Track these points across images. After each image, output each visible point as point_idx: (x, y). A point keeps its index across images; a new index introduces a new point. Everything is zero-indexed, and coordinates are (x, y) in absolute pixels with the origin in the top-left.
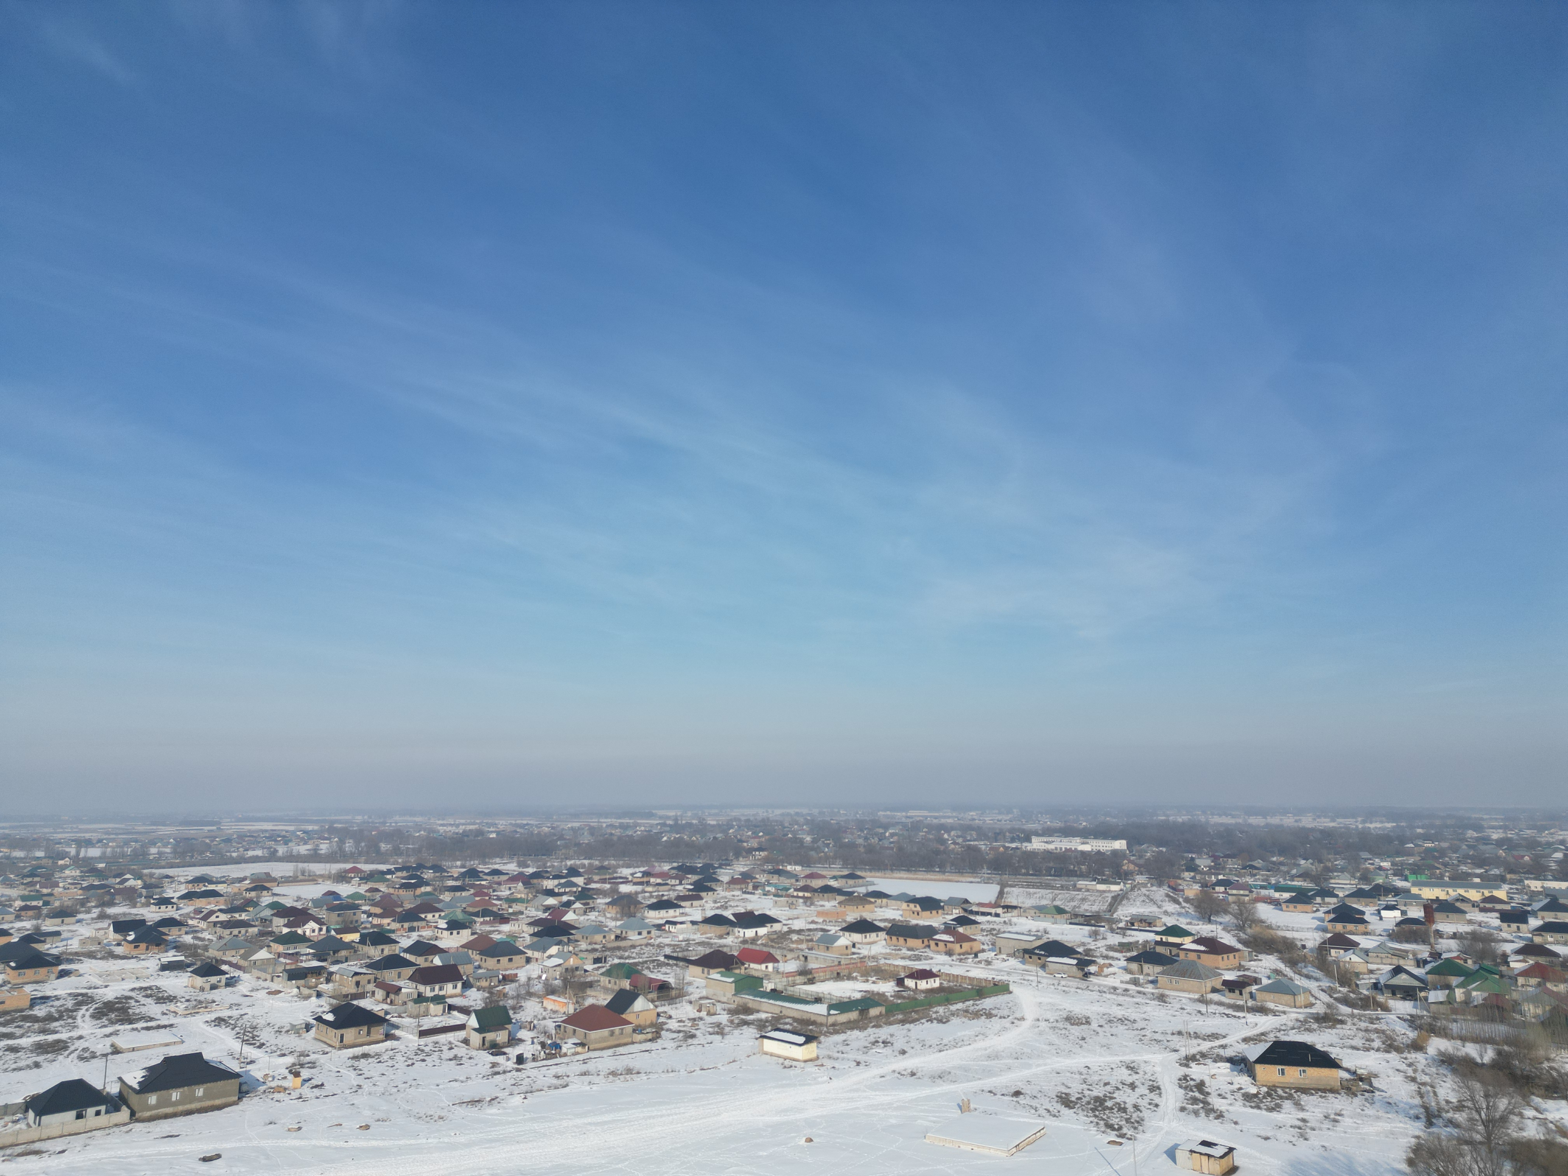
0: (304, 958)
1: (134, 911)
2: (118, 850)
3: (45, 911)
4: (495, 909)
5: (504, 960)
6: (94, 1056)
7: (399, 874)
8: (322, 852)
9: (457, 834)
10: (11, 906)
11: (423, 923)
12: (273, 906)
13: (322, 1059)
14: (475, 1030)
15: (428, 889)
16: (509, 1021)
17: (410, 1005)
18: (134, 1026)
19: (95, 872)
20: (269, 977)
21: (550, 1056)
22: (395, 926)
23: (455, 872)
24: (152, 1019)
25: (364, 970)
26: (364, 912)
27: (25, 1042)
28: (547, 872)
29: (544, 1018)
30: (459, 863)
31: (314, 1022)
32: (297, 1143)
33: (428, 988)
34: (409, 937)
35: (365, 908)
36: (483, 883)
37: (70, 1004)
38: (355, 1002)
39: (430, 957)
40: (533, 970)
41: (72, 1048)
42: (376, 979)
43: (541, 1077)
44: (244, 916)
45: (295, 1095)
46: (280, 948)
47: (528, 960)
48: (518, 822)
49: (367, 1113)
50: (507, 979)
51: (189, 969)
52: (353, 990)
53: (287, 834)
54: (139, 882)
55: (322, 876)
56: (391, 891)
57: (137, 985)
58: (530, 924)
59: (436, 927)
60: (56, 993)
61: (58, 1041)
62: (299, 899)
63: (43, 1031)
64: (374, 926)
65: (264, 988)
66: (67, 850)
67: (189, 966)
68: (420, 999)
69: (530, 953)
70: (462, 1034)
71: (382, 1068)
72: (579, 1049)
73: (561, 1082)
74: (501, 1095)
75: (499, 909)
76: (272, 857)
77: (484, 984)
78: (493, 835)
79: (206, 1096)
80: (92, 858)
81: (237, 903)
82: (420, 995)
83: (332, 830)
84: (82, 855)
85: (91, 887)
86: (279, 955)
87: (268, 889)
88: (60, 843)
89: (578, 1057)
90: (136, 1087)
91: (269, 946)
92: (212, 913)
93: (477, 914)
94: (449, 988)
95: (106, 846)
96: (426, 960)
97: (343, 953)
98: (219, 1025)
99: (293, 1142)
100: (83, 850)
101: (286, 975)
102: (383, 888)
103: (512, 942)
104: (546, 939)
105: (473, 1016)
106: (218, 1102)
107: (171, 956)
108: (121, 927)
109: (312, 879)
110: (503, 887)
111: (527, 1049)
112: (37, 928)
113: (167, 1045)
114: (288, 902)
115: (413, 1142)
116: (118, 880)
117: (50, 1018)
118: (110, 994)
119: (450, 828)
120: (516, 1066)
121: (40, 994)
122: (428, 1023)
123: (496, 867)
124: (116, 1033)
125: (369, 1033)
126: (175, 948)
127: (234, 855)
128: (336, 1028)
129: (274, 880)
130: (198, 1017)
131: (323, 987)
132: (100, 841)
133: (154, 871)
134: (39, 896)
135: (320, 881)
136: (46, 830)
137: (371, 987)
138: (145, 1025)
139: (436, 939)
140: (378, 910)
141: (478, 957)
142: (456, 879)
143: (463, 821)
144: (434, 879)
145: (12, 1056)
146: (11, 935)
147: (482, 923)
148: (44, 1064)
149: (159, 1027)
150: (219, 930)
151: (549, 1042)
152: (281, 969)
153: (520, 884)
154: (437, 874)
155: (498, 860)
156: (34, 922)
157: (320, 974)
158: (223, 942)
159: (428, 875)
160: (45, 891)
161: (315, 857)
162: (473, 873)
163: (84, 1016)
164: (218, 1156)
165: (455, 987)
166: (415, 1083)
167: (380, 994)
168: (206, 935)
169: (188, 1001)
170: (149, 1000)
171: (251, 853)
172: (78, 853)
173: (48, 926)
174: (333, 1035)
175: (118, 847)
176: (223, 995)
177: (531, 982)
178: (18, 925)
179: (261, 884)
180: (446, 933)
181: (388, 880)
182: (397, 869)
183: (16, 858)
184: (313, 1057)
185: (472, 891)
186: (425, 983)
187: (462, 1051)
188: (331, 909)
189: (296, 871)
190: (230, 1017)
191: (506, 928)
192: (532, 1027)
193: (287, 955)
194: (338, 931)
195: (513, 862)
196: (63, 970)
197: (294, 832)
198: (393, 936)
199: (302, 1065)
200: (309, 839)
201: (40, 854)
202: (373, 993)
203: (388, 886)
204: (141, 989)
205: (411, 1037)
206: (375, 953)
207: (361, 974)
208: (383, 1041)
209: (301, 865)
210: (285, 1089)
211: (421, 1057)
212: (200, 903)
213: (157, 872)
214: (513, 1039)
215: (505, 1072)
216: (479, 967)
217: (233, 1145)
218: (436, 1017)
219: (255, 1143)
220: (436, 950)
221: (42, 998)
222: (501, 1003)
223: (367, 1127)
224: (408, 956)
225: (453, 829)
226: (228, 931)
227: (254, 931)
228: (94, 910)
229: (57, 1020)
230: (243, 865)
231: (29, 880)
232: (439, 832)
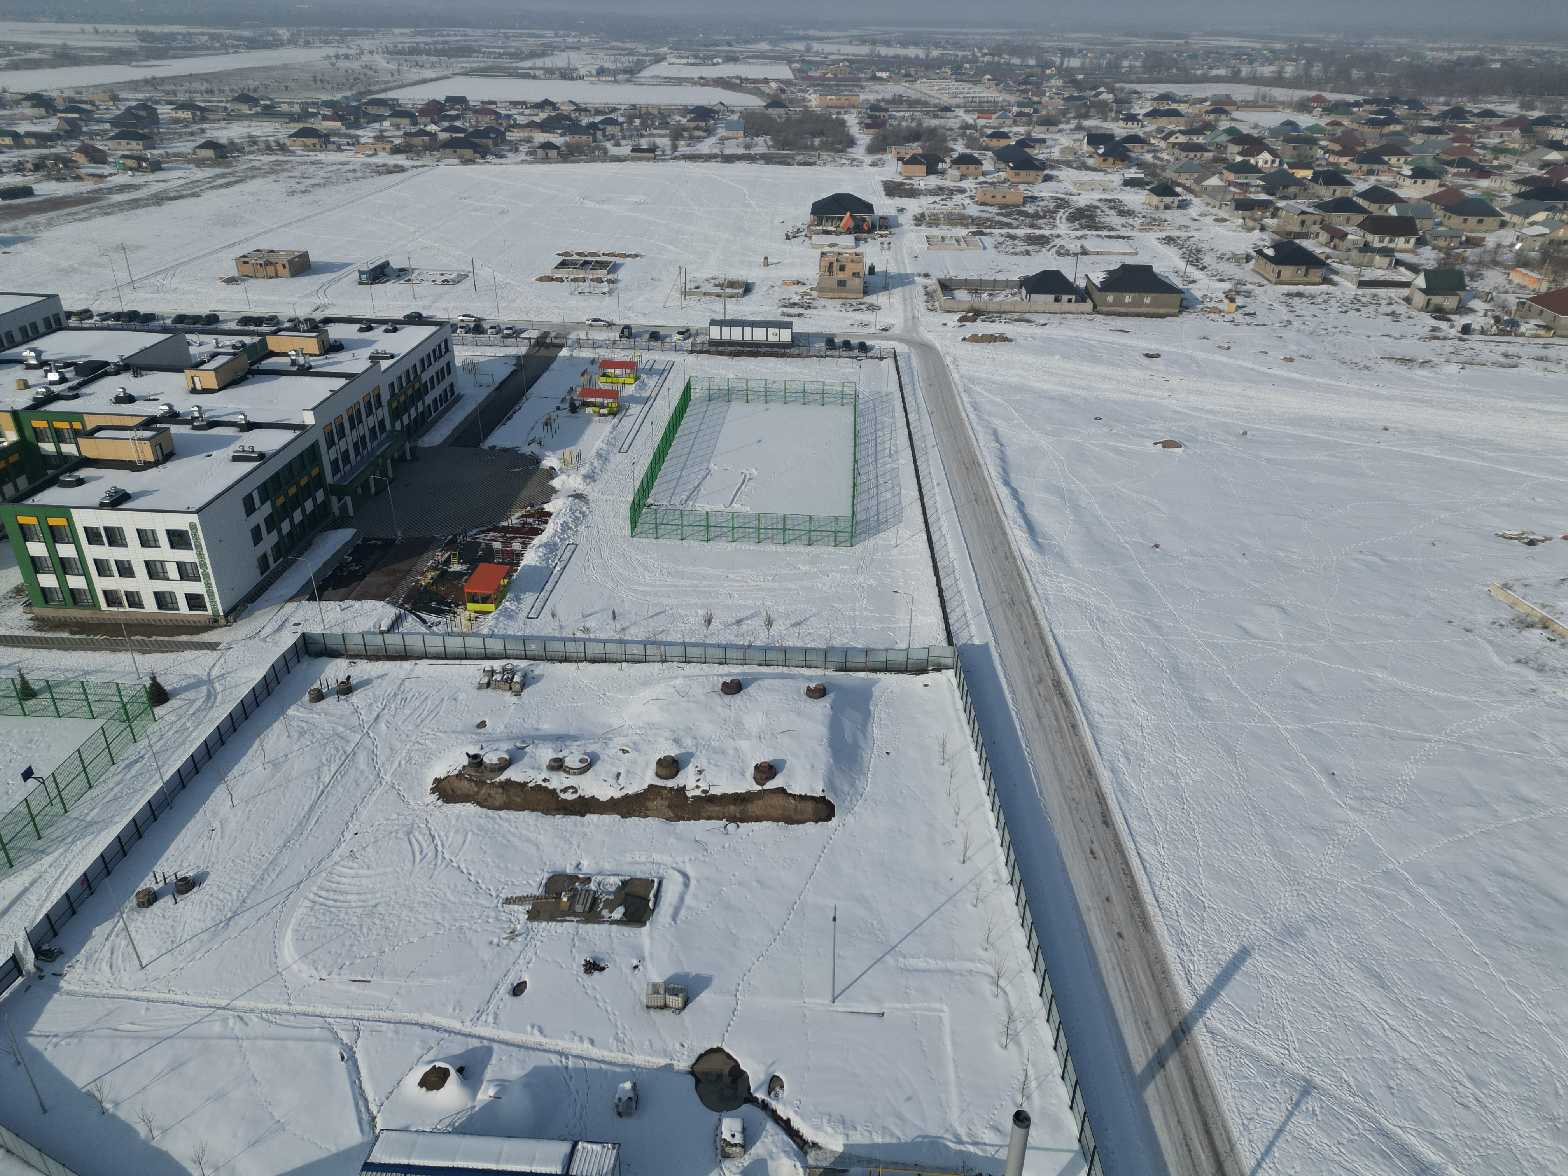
0: (1253, 189)
1: (1105, 125)
2: (1095, 61)
3: (1034, 119)
4: (1475, 159)
5: (1473, 220)
6: (1068, 253)
7: (1368, 107)
8: (1287, 75)
9: (1449, 61)
10: (1010, 111)
11: (1385, 167)
12: (1231, 131)
13: (1258, 290)
14: (1422, 290)
15: (1399, 128)
16: (1463, 287)
17: (1354, 253)
18: (1100, 233)
19: (1074, 83)
20: (1217, 204)
21: (1501, 333)
22: (1352, 166)
23: (1435, 110)
24: (1113, 229)
25: (1311, 210)
26: (1322, 148)
27: (1020, 232)
28: (1560, 117)
29: (1507, 292)
30: (1442, 99)
31: (1255, 254)
32: (1225, 360)
33: (1377, 238)
34: (1366, 181)
35: (1323, 143)
36: (1468, 126)
37: (1051, 206)
38: (1297, 241)
39: (1386, 206)
40: (1507, 236)
41: (1052, 244)
42: (1322, 220)
43: (1486, 351)
44: (1201, 140)
45: (1228, 318)
46: (1231, 177)
47: (1503, 225)
48: (1537, 48)
49: (1293, 347)
50: (1470, 242)
51: (1148, 187)
52: (1297, 228)
53: (1253, 53)
54: (1111, 96)
55: (1282, 103)
56: (1355, 126)
57: (1104, 196)
58: (1517, 182)
59: (1399, 173)
60: (1042, 194)
61: (1043, 236)
62: (1256, 126)
63: (1032, 226)
64: (1329, 164)
65: (1211, 214)
66: (1054, 59)
67: (1148, 184)
68: (1366, 248)
69: (1507, 216)
70: (1405, 292)
71: (1314, 309)
72: (1542, 332)
73: (1510, 361)
74: (1436, 359)
75: (1480, 160)
76: (1235, 78)
77: (1442, 243)
78: (1497, 65)
79: (1153, 304)
80: (1073, 69)
81: (1197, 125)
82: (1366, 244)
83: (1301, 51)
84: (1065, 65)
85: (1071, 98)
86: (1230, 184)
87: (1227, 113)
88: (1047, 52)
89: (1537, 340)
90: (1098, 285)
91: (1221, 173)
92: (1172, 133)
93: (1451, 164)
94: (1400, 242)
95: (1085, 56)
96: (1380, 208)
97: (1293, 189)
98: (1168, 243)
99: (1221, 358)
100: (1066, 60)
101: (1233, 205)
102: (1346, 122)
103: (1488, 201)
104: (1534, 202)
105: (1422, 276)
106: (1162, 311)
107: (1133, 173)
108: (1095, 139)
109: (1272, 105)
110: (1492, 134)
111: (1476, 321)
112: (1029, 134)
113: (1124, 254)
114: (1245, 129)
115: (1333, 382)
116: (1094, 93)
117: (1037, 216)
118: (1082, 200)
119: (1441, 54)
120: (1460, 335)
121: (1030, 194)
122: (1369, 274)
123: (1490, 107)
124: (1084, 237)
125: (1306, 274)
126: (1136, 165)
127: (1199, 72)
128: (1275, 264)
129: (1234, 103)
130: (1151, 233)
131: (1268, 221)
132: (1080, 51)
133: (1125, 85)
134: (1031, 104)
135: (1280, 108)
136: (1037, 38)
137: (1316, 228)
138: (1108, 233)
139: (1397, 186)
140: (1337, 147)
141: (1441, 213)
142: (1434, 119)
143: (1460, 45)
144: (1407, 117)
145: (1010, 242)
146: (1010, 138)
147: (1455, 175)
148: (1033, 253)
149: (1119, 237)
150: (1176, 151)
151: (1506, 318)
152: (1230, 197)
153: (1517, 131)
154: (1413, 111)
155: (1494, 98)
156: (1027, 128)
157: (1266, 208)
158: (1180, 164)
159: (1401, 111)
160: (1035, 99)
161: (1278, 81)
162: (1458, 113)
163: (1061, 218)
164: (1158, 356)
165: (1407, 242)
166: (1345, 330)
167: (1324, 237)
168: (1165, 156)
169: (1144, 217)
170: (1112, 212)
171: (1215, 72)
172: (1062, 63)
173: (1038, 133)
174: (1271, 269)
175: (1095, 58)
176: (1174, 216)
177: (1501, 249)
178: (1015, 129)
179: (1221, 107)
180: (1409, 182)
181: (1354, 114)
182: (1367, 102)
183: (1014, 65)
184: (1249, 287)
185: (1451, 135)
186: (1375, 232)
187: (1401, 308)
188: (1288, 140)
189: (1256, 96)
190: (1179, 238)
191: (1484, 183)
192: (1487, 298)
193: (1236, 185)
194: (1289, 165)
195: (1514, 102)
196: (1047, 175)
197: (1259, 51)
198: (1348, 177)
199: (1238, 293)
200: (1276, 59)
201: (1032, 62)
202: (1317, 235)
203: (1352, 121)
204: (1106, 200)
205: (1349, 285)
206: (1326, 193)
207: (1307, 213)
208: (1319, 284)
209: (1263, 89)
210: (1220, 311)
211: (1356, 306)
212: (1163, 122)
213: (1128, 86)
214: (1463, 307)
215: (1445, 338)
216: (1440, 224)
217: (1171, 349)
218: (1379, 270)
219: (1189, 352)
220: (1392, 199)
221: (1031, 197)
222: (1457, 267)
223: (1291, 360)
224: (1361, 201)
225: (1445, 55)
226: (1184, 154)
227: (1208, 155)
228: (1073, 121)
229: (1042, 218)
230: (1206, 85)
231: (1024, 87)
232: (1425, 57)
